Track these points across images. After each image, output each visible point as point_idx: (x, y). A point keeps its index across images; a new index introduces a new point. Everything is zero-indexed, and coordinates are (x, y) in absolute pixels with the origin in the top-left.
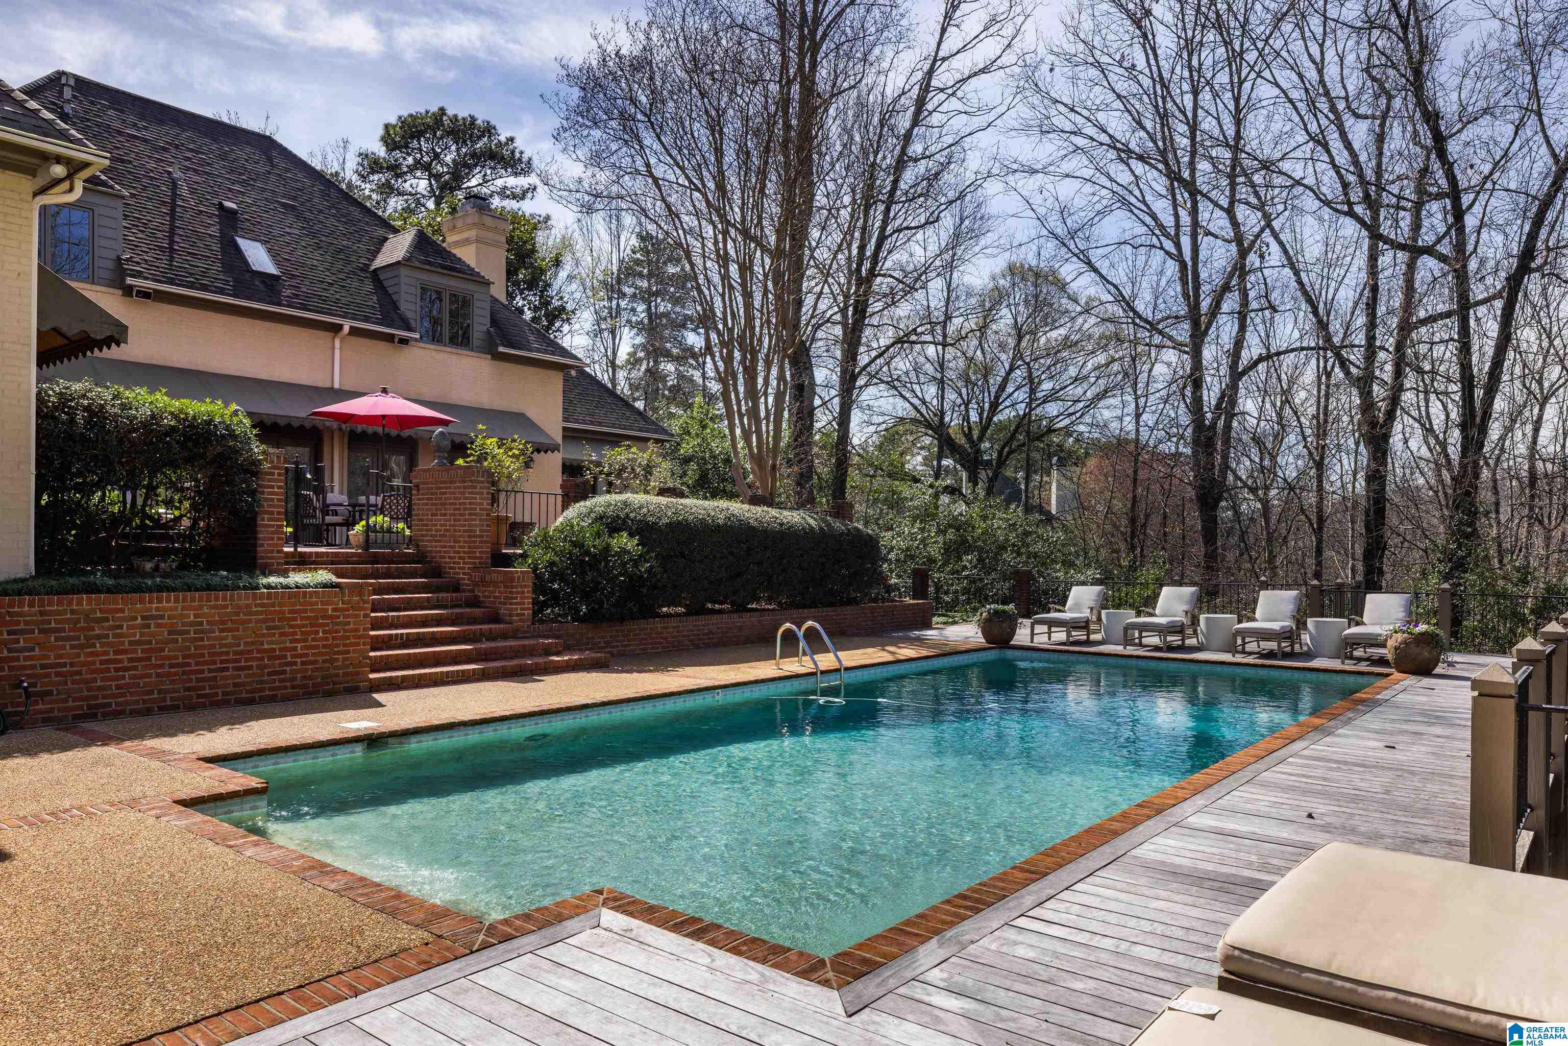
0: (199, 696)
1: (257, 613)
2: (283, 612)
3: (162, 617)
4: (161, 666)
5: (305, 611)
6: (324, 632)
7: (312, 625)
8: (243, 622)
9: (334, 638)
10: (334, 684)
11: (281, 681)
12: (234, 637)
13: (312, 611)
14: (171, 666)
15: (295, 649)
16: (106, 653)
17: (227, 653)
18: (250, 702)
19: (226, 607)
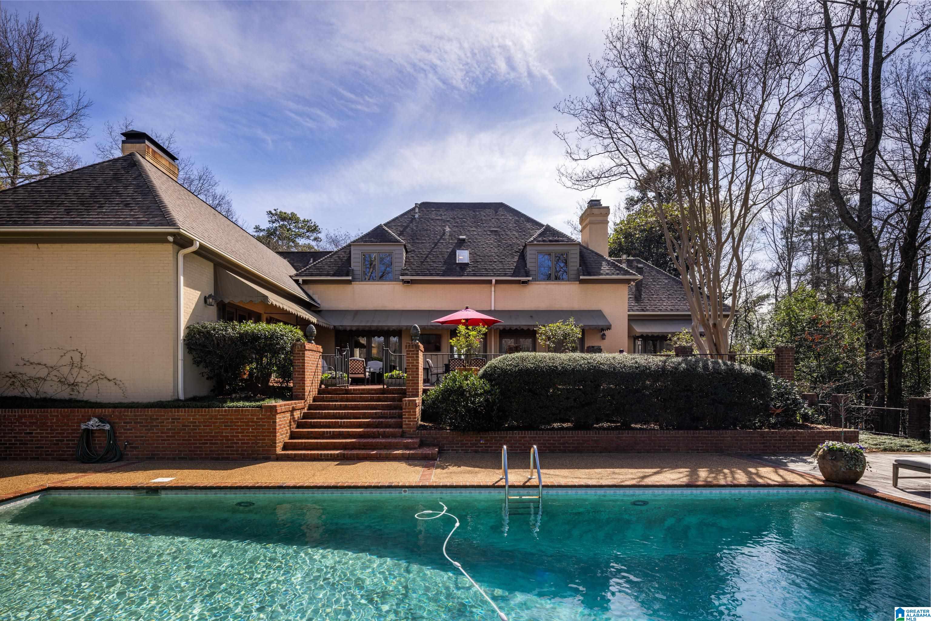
0: (195, 454)
1: (220, 419)
2: (232, 419)
3: (179, 419)
4: (180, 440)
5: (243, 419)
6: (252, 429)
7: (247, 426)
8: (214, 423)
9: (257, 432)
10: (258, 454)
11: (231, 451)
12: (210, 429)
13: (246, 419)
14: (183, 440)
15: (238, 436)
16: (158, 433)
17: (207, 436)
18: (217, 459)
19: (206, 415)
